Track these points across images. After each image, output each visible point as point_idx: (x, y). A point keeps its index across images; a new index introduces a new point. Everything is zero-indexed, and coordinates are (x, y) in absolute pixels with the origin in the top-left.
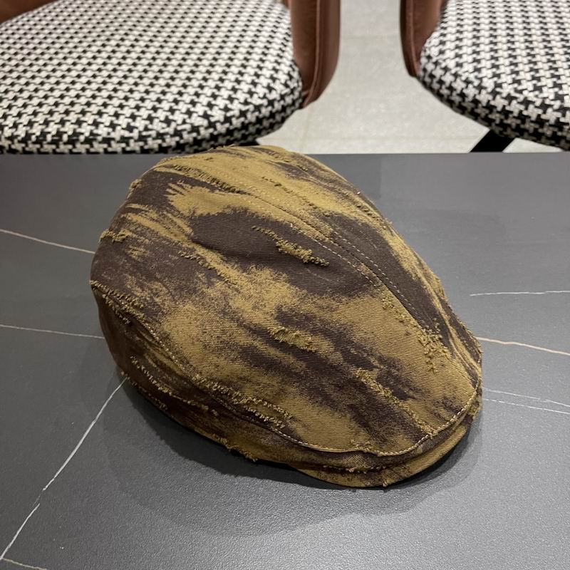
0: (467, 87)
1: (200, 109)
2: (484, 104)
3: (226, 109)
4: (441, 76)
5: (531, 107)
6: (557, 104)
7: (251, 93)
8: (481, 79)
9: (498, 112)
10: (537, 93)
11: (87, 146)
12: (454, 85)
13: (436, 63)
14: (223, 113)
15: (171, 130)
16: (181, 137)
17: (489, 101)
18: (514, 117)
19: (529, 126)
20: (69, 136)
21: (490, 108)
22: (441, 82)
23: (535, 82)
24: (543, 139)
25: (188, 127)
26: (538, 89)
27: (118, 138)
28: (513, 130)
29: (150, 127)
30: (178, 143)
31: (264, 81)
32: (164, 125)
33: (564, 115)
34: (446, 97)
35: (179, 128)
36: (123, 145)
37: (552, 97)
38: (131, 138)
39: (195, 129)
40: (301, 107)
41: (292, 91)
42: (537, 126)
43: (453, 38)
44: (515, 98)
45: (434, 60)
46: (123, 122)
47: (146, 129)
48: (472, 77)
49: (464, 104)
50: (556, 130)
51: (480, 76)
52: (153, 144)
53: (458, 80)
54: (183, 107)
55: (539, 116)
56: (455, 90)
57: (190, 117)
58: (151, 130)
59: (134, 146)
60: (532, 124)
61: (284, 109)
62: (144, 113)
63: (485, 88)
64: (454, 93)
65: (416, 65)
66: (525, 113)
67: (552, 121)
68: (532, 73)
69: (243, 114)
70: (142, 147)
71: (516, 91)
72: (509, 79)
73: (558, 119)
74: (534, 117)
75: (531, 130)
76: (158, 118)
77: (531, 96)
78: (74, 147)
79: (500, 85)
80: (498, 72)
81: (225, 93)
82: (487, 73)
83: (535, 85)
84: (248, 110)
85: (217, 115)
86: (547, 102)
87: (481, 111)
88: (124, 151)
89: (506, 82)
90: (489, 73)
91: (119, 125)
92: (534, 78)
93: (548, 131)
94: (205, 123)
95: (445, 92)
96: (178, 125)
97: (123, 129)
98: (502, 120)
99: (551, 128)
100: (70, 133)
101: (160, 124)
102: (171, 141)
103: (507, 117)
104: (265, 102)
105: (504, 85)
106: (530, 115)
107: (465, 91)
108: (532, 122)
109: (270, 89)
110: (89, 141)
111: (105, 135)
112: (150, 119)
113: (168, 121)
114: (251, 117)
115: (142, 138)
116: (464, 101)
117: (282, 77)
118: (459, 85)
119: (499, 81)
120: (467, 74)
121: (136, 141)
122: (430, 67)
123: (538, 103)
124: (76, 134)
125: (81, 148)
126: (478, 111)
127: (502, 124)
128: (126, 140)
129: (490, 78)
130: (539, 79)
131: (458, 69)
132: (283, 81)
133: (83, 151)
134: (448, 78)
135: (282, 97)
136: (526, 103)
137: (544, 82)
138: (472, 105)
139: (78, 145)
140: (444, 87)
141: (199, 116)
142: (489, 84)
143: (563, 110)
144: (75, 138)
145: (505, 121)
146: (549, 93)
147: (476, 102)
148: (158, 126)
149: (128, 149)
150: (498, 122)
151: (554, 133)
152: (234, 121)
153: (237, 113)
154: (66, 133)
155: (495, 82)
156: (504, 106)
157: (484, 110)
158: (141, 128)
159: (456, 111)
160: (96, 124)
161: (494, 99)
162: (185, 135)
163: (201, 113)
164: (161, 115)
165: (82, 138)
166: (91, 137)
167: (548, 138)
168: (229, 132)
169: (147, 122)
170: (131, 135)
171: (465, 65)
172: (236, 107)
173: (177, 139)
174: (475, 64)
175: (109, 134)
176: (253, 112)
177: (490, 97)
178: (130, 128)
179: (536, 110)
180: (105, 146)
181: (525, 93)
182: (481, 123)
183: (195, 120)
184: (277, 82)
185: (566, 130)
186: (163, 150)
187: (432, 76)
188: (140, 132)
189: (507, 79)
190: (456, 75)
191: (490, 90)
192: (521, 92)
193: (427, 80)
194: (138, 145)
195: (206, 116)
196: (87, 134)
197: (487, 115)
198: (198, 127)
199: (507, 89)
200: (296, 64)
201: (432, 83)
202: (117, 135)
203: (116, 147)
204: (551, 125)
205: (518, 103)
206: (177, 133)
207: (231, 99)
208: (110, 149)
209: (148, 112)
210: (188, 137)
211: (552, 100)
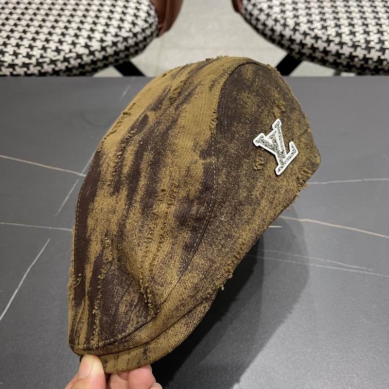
0: (276, 24)
2: (288, 37)
3: (102, 41)
4: (258, 15)
5: (320, 41)
6: (337, 40)
7: (120, 28)
10: (323, 31)
12: (267, 23)
13: (254, 5)
14: (100, 44)
15: (61, 57)
16: (69, 63)
17: (291, 36)
18: (308, 48)
19: (318, 55)
21: (292, 40)
22: (258, 20)
23: (322, 22)
24: (328, 64)
25: (73, 55)
26: (324, 28)
27: (20, 64)
29: (45, 55)
30: (67, 67)
31: (129, 18)
32: (56, 54)
33: (342, 48)
34: (260, 31)
35: (67, 56)
36: (25, 69)
37: (334, 34)
38: (30, 64)
39: (79, 56)
40: (158, 36)
41: (151, 25)
42: (323, 55)
44: (309, 34)
45: (253, 2)
46: (23, 51)
47: (42, 57)
48: (279, 17)
49: (274, 37)
50: (336, 58)
51: (285, 16)
52: (48, 68)
53: (270, 19)
54: (69, 39)
55: (325, 48)
56: (268, 26)
57: (75, 47)
58: (46, 57)
59: (33, 70)
60: (320, 54)
61: (145, 39)
62: (39, 44)
63: (288, 26)
64: (267, 29)
66: (316, 46)
67: (334, 52)
68: (321, 16)
69: (115, 44)
70: (39, 71)
71: (310, 29)
72: (305, 20)
73: (338, 50)
74: (321, 49)
75: (320, 57)
76: (50, 48)
77: (319, 33)
79: (299, 24)
80: (297, 14)
81: (100, 28)
82: (290, 14)
83: (322, 25)
84: (118, 42)
85: (95, 45)
86: (331, 38)
88: (26, 74)
89: (302, 22)
91: (21, 54)
92: (322, 19)
93: (331, 59)
94: (86, 51)
95: (260, 27)
96: (66, 54)
97: (23, 57)
98: (300, 50)
99: (333, 57)
101: (52, 53)
102: (62, 66)
103: (303, 48)
104: (130, 35)
105: (302, 25)
106: (319, 47)
107: (274, 28)
108: (320, 52)
109: (134, 24)
111: (10, 62)
112: (44, 48)
113: (58, 51)
114: (121, 46)
115: (39, 64)
116: (273, 34)
117: (143, 15)
118: (270, 23)
119: (298, 21)
120: (276, 15)
121: (34, 66)
122: (250, 7)
123: (325, 38)
126: (283, 42)
127: (300, 53)
128: (27, 66)
129: (292, 18)
131: (270, 10)
132: (144, 18)
134: (262, 17)
135: (143, 30)
136: (317, 38)
137: (328, 23)
138: (279, 38)
140: (259, 23)
141: (82, 46)
142: (291, 23)
143: (341, 44)
145: (302, 51)
146: (332, 31)
147: (282, 36)
148: (51, 55)
149: (29, 72)
150: (297, 51)
151: (335, 60)
152: (108, 50)
153: (110, 43)
155: (296, 22)
156: (301, 40)
157: (287, 42)
158: (38, 56)
159: (268, 41)
160: (2, 53)
161: (294, 34)
162: (72, 61)
163: (83, 44)
164: (53, 45)
167: (331, 63)
168: (105, 58)
169: (42, 52)
170: (30, 61)
171: (274, 8)
172: (109, 39)
173: (66, 64)
174: (281, 7)
175: (13, 60)
176: (122, 42)
177: (291, 33)
178: (29, 56)
179: (323, 44)
180: (11, 70)
181: (316, 31)
183: (79, 49)
184: (139, 19)
185: (343, 58)
186: (56, 73)
187: (251, 15)
188: (37, 59)
189: (303, 19)
191: (291, 27)
192: (313, 30)
193: (248, 17)
194: (37, 69)
195: (87, 46)
197: (289, 46)
198: (81, 55)
199: (304, 27)
200: (152, 4)
201: (251, 19)
202: (20, 61)
203: (20, 71)
204: (333, 55)
205: (311, 38)
206: (66, 60)
207: (105, 33)
208: (15, 73)
209: (42, 43)
210: (74, 63)
211: (334, 37)
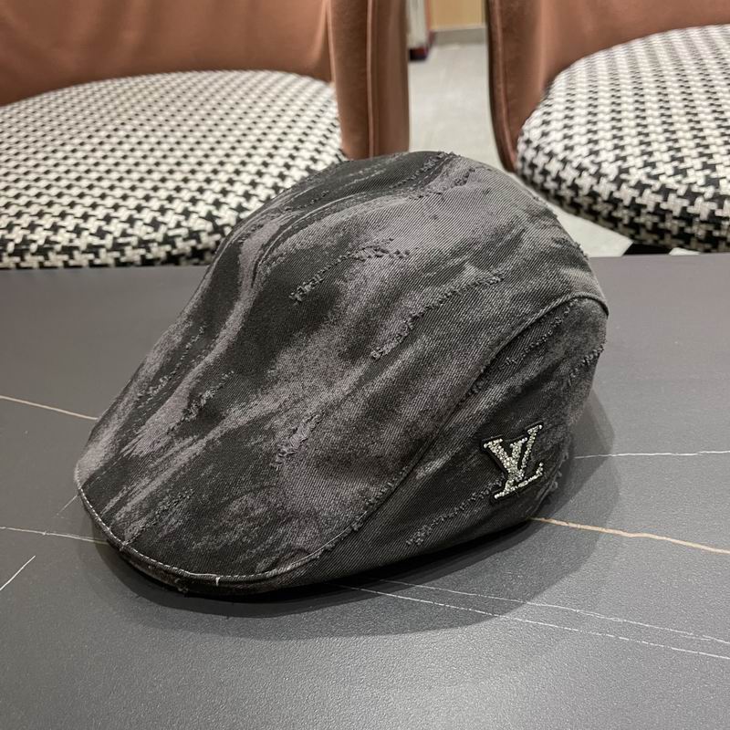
0: (580, 176)
1: (202, 209)
2: (605, 197)
3: (240, 209)
4: (545, 164)
5: (672, 197)
6: (709, 191)
7: (276, 188)
8: (599, 164)
9: (626, 207)
10: (679, 177)
11: (41, 258)
12: (563, 175)
13: (538, 149)
14: (235, 213)
15: (159, 236)
16: (174, 246)
17: (611, 193)
18: (649, 213)
19: (671, 225)
20: (16, 245)
21: (614, 202)
22: (545, 173)
23: (676, 163)
24: (694, 243)
25: (183, 232)
26: (681, 172)
27: (83, 247)
28: (648, 232)
29: (130, 231)
30: (168, 253)
31: (296, 174)
32: (150, 229)
33: (721, 207)
34: (552, 192)
35: (171, 233)
36: (91, 256)
37: (701, 181)
38: (102, 246)
39: (194, 235)
42: (683, 224)
43: (561, 115)
44: (649, 186)
45: (535, 144)
46: (92, 225)
47: (124, 234)
48: (586, 162)
49: (578, 200)
50: (711, 228)
51: (598, 160)
52: (132, 254)
53: (568, 167)
54: (178, 206)
55: (684, 209)
56: (565, 181)
57: (187, 219)
58: (131, 235)
59: (106, 257)
60: (676, 222)
62: (123, 214)
63: (606, 175)
64: (564, 186)
65: (512, 155)
66: (664, 206)
67: (704, 216)
68: (672, 153)
70: (117, 260)
71: (649, 176)
72: (639, 162)
73: (713, 212)
74: (677, 212)
75: (675, 231)
76: (141, 220)
77: (671, 183)
78: (23, 260)
79: (626, 171)
80: (623, 154)
81: (239, 188)
82: (607, 156)
83: (676, 168)
85: (227, 216)
86: (695, 189)
87: (602, 208)
88: (92, 264)
89: (634, 166)
90: (611, 156)
91: (87, 229)
92: (674, 159)
93: (699, 231)
94: (209, 226)
95: (551, 185)
96: (169, 229)
97: (91, 234)
98: (631, 219)
99: (704, 226)
100: (18, 241)
101: (144, 227)
102: (159, 250)
103: (639, 214)
105: (632, 170)
106: (671, 208)
107: (578, 182)
108: (675, 218)
110: (42, 251)
111: (66, 243)
112: (131, 221)
113: (155, 224)
115: (117, 247)
116: (577, 195)
118: (569, 174)
119: (625, 166)
120: (579, 159)
121: (108, 251)
122: (530, 154)
123: (682, 191)
124: (26, 241)
125: (32, 261)
126: (598, 207)
128: (94, 250)
129: (612, 162)
130: (681, 160)
131: (568, 153)
133: (35, 265)
134: (554, 167)
136: (665, 191)
137: (688, 163)
138: (589, 200)
139: (28, 257)
140: (549, 178)
141: (200, 217)
142: (611, 170)
143: (719, 199)
144: (24, 247)
145: (637, 220)
146: (696, 177)
147: (593, 195)
148: (141, 231)
149: (97, 262)
150: (626, 221)
151: (709, 233)
154: (12, 240)
155: (619, 167)
156: (634, 199)
157: (605, 205)
158: (117, 234)
159: (568, 212)
160: (55, 228)
161: (619, 189)
162: (179, 243)
163: (203, 214)
164: (147, 216)
165: (33, 247)
166: (47, 246)
167: (700, 241)
169: (126, 226)
170: (102, 242)
171: (576, 148)
173: (168, 248)
174: (591, 146)
175: (71, 241)
177: (613, 187)
178: (101, 234)
179: (679, 201)
180: (65, 257)
181: (663, 179)
182: (604, 226)
183: (195, 223)
185: (726, 227)
186: (146, 262)
187: (533, 166)
188: (115, 238)
189: (635, 162)
190: (565, 161)
191: (612, 177)
192: (656, 177)
193: (528, 172)
194: (112, 257)
195: (210, 217)
196: (41, 242)
197: (610, 213)
198: (198, 232)
200: (344, 154)
201: (533, 175)
202: (81, 243)
203: (80, 259)
204: (702, 222)
205: (653, 192)
206: (168, 240)
207: (247, 196)
208: (72, 263)
209: (129, 213)
210: (183, 246)
211: (702, 186)
